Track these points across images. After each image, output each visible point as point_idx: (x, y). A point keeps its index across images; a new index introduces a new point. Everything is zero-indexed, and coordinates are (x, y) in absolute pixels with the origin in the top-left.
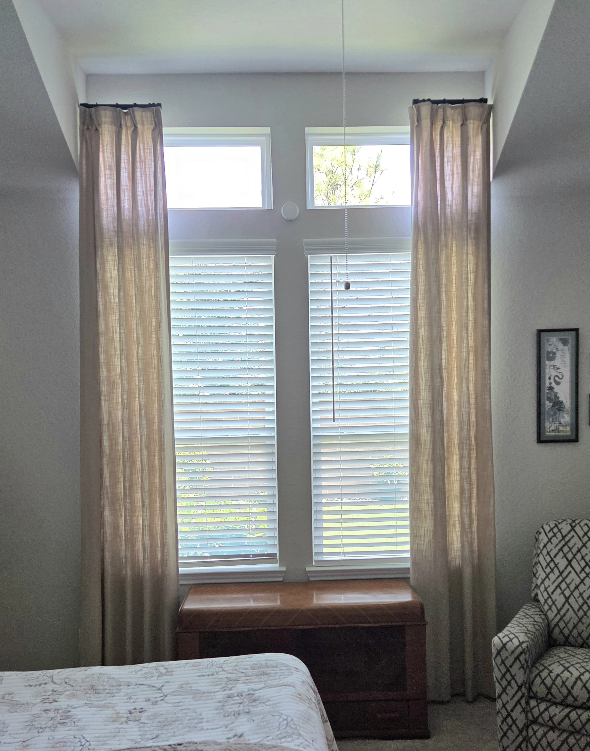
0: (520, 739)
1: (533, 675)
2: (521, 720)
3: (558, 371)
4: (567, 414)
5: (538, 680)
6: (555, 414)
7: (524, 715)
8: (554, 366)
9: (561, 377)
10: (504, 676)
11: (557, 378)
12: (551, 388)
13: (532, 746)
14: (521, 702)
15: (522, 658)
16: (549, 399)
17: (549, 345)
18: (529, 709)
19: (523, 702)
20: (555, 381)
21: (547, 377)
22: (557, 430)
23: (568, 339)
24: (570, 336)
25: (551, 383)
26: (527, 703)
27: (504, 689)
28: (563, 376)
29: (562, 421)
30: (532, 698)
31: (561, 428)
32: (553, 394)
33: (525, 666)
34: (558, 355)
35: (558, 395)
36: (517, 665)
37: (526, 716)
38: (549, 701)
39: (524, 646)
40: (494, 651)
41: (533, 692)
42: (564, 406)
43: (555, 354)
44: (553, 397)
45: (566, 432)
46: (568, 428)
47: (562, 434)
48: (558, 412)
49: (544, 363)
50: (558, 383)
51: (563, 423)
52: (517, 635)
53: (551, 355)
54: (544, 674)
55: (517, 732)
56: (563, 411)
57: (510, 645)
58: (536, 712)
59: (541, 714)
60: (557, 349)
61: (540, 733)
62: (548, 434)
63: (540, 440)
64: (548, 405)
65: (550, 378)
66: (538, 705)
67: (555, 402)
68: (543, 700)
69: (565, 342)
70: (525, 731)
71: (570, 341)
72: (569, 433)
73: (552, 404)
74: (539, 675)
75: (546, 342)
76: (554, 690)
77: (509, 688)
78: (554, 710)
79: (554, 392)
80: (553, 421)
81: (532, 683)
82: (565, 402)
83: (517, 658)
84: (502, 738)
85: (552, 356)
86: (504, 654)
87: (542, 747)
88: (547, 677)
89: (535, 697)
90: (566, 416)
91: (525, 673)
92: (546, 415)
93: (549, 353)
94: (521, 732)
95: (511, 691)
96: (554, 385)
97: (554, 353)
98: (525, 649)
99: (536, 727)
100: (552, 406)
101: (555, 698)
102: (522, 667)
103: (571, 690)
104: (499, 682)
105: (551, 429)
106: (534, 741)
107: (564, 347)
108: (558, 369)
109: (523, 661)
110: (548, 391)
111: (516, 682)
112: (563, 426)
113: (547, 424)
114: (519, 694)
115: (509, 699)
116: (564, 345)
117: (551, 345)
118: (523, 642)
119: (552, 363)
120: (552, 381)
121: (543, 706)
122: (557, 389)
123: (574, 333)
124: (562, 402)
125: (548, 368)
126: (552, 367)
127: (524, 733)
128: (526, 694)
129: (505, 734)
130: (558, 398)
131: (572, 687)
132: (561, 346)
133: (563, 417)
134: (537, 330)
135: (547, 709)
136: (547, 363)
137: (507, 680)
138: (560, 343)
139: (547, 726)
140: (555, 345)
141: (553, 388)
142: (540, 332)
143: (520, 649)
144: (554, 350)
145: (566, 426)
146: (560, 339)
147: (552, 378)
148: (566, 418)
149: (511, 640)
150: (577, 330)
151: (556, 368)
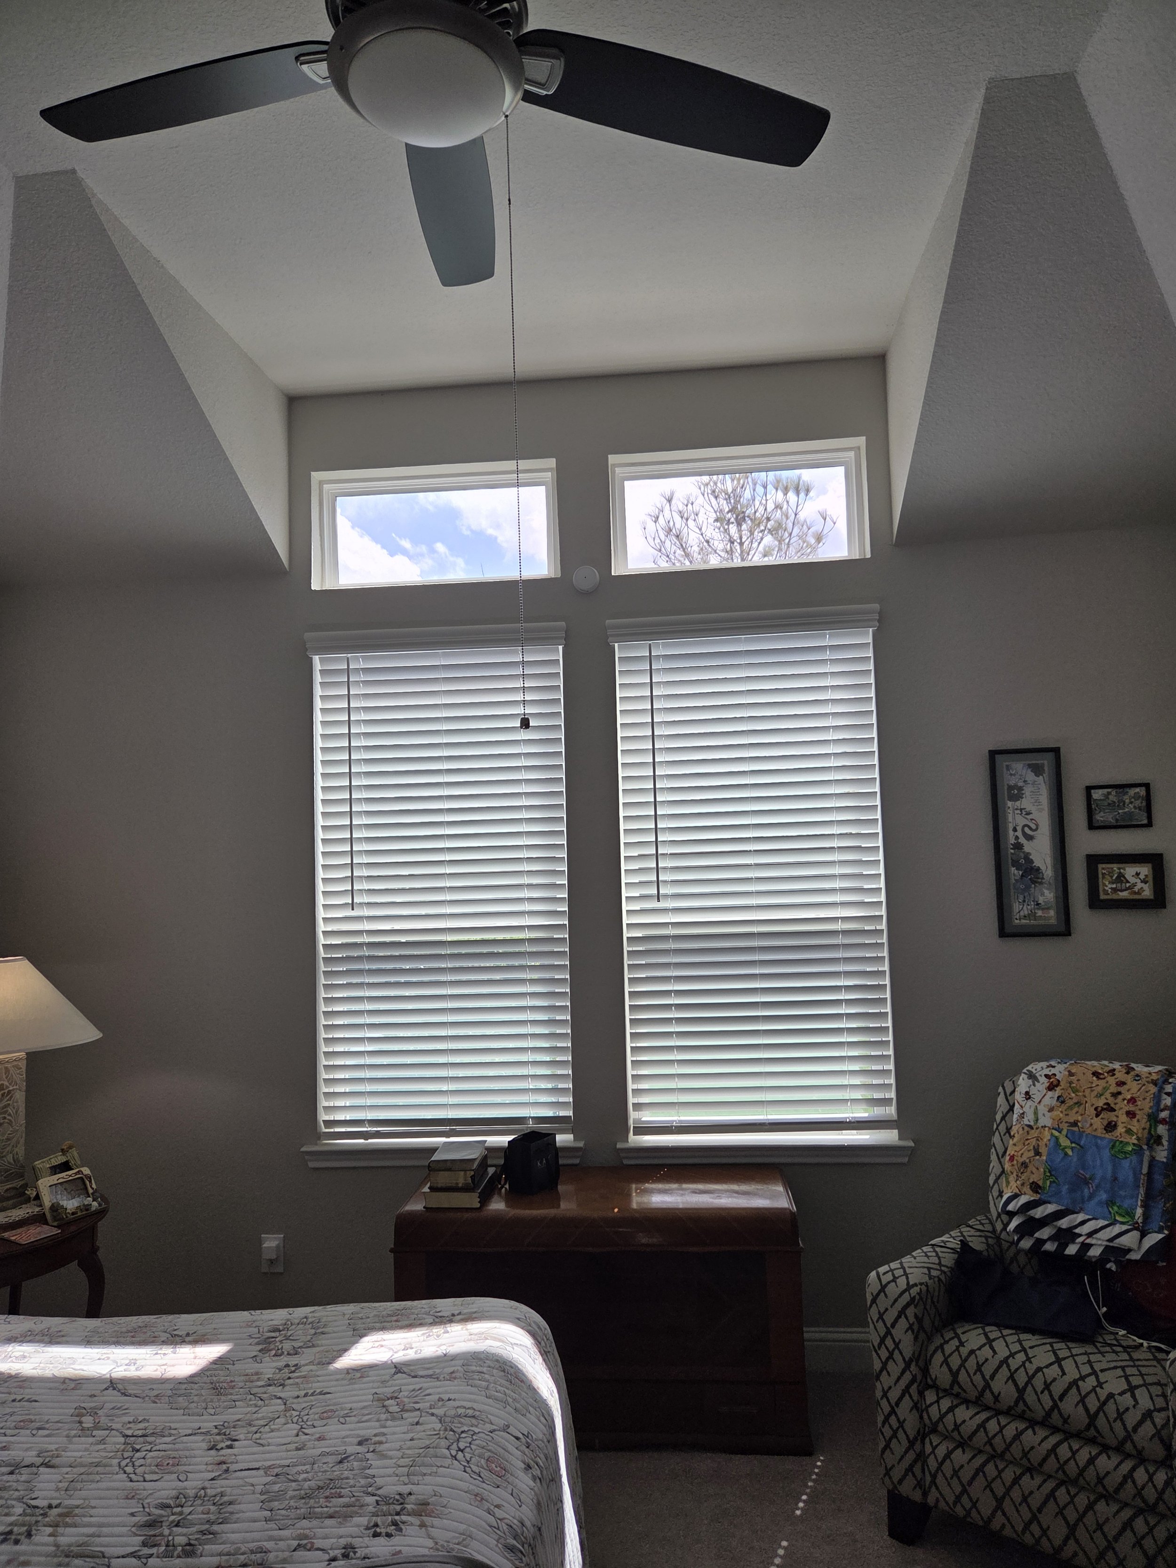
0: (911, 1456)
1: (932, 1348)
2: (912, 1425)
3: (1029, 817)
4: (1047, 889)
5: (938, 1358)
6: (1028, 888)
7: (917, 1415)
8: (1021, 810)
9: (1034, 827)
10: (882, 1341)
11: (1027, 830)
12: (1018, 846)
13: (930, 1473)
14: (911, 1391)
15: (910, 1312)
16: (1016, 864)
17: (1011, 775)
18: (924, 1406)
19: (914, 1389)
20: (1024, 834)
21: (1011, 827)
22: (1032, 915)
23: (1043, 765)
24: (1046, 762)
25: (1017, 838)
26: (921, 1393)
27: (885, 1365)
28: (1037, 825)
29: (1041, 900)
30: (929, 1387)
31: (1040, 913)
32: (1022, 855)
33: (916, 1327)
34: (1027, 791)
35: (1031, 857)
36: (903, 1323)
37: (921, 1417)
38: (957, 1396)
39: (914, 1291)
40: (869, 1298)
41: (931, 1379)
42: (1043, 875)
43: (1023, 790)
44: (1022, 861)
45: (1049, 918)
46: (1052, 913)
47: (1042, 922)
48: (1033, 886)
49: (1005, 804)
50: (1030, 838)
51: (1043, 904)
52: (908, 1271)
53: (1016, 792)
54: (949, 1348)
55: (905, 1443)
56: (1041, 883)
57: (892, 1290)
58: (934, 1411)
59: (942, 1417)
60: (1025, 781)
61: (941, 1451)
62: (1017, 921)
63: (1004, 932)
64: (1015, 873)
65: (1015, 830)
66: (937, 1402)
67: (1026, 869)
68: (947, 1392)
69: (1037, 770)
70: (919, 1442)
71: (1046, 769)
72: (1053, 921)
73: (1021, 873)
74: (941, 1347)
75: (1005, 769)
76: (963, 1377)
77: (891, 1363)
78: (963, 1413)
79: (1024, 852)
80: (1024, 901)
81: (930, 1361)
82: (1043, 868)
83: (902, 1313)
84: (883, 1451)
85: (1016, 794)
86: (882, 1301)
87: (944, 1475)
88: (953, 1353)
89: (934, 1386)
90: (1046, 892)
91: (916, 1338)
92: (1012, 891)
93: (1010, 788)
94: (912, 1443)
95: (895, 1369)
96: (1022, 840)
97: (1020, 789)
98: (914, 1297)
99: (936, 1440)
100: (1022, 876)
101: (965, 1391)
102: (910, 1328)
103: (990, 1381)
104: (876, 1351)
105: (1022, 913)
106: (932, 1463)
107: (1036, 778)
108: (1028, 814)
109: (912, 1319)
110: (1012, 851)
111: (901, 1353)
112: (1043, 909)
113: (1016, 907)
114: (908, 1377)
115: (892, 1384)
116: (1037, 775)
117: (1014, 775)
118: (915, 1285)
119: (1018, 803)
120: (1019, 833)
121: (946, 1403)
122: (1028, 847)
123: (1051, 755)
124: (1038, 869)
125: (1011, 812)
126: (1019, 812)
127: (918, 1447)
128: (919, 1378)
129: (887, 1446)
130: (1032, 861)
131: (992, 1377)
132: (1030, 776)
133: (1043, 894)
134: (990, 751)
135: (951, 1409)
136: (1010, 804)
137: (887, 1348)
138: (1029, 770)
139: (953, 1439)
140: (1021, 775)
141: (1022, 845)
142: (993, 754)
143: (906, 1298)
144: (1020, 784)
145: (1048, 908)
146: (1029, 766)
147: (1019, 829)
148: (1047, 895)
149: (895, 1280)
150: (1056, 751)
151: (1024, 813)
